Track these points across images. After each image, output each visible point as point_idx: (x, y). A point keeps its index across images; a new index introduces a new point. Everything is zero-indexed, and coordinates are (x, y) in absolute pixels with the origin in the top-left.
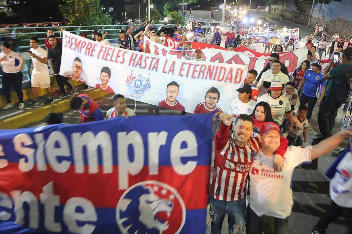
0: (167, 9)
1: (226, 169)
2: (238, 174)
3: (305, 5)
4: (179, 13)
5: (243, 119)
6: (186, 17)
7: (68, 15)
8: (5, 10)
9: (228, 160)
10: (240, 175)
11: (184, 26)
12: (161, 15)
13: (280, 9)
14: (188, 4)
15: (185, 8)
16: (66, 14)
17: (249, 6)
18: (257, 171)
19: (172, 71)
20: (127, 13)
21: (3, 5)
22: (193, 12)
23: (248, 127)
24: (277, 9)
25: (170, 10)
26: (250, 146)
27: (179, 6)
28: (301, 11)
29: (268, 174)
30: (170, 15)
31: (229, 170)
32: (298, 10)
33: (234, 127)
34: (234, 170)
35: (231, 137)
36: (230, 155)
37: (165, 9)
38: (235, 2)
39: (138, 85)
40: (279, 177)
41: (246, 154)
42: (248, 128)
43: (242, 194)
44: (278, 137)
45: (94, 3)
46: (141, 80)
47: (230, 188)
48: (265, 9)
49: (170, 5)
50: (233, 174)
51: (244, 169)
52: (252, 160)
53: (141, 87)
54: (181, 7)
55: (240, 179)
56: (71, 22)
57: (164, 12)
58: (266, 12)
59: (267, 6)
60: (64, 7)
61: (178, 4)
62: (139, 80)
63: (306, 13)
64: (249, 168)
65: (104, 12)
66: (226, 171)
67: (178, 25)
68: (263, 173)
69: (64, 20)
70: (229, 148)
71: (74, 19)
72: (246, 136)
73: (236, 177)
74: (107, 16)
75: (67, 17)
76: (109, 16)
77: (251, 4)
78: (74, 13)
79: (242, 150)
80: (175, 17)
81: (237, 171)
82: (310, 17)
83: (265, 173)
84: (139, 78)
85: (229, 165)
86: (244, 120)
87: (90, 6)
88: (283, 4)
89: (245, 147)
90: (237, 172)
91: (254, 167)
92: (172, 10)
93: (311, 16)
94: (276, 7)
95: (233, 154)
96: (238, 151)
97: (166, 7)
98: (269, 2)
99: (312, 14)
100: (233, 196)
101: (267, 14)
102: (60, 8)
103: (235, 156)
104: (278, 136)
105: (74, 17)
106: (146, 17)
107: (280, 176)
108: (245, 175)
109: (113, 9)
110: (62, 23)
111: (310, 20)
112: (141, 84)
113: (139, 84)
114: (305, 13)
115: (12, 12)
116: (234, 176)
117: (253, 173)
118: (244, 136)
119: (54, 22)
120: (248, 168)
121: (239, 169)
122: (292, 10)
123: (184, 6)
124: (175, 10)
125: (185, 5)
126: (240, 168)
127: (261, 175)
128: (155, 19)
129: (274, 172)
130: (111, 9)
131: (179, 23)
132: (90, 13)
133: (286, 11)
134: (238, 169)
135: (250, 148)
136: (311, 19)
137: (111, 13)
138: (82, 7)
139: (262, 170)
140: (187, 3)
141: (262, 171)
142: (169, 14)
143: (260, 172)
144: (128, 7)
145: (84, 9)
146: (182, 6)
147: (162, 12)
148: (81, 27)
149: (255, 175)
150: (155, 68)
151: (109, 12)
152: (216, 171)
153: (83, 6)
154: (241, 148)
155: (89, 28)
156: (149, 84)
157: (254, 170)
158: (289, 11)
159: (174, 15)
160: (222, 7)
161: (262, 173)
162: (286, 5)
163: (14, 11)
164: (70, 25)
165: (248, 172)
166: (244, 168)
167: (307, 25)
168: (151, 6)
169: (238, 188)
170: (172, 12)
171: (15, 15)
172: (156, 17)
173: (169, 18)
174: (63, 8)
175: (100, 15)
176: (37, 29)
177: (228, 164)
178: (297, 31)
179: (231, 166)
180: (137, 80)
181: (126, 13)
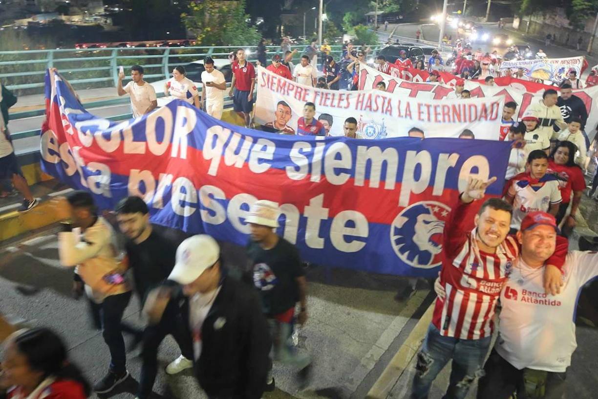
0: (349, 21)
1: (462, 288)
2: (482, 296)
3: (583, 17)
4: (368, 28)
5: (494, 207)
6: (379, 34)
7: (194, 30)
8: (102, 21)
9: (467, 274)
10: (486, 299)
11: (376, 49)
12: (338, 31)
13: (539, 23)
14: (383, 14)
15: (378, 19)
16: (192, 28)
17: (485, 17)
18: (515, 292)
19: (409, 114)
20: (285, 26)
21: (99, 13)
22: (390, 26)
23: (503, 221)
24: (534, 24)
25: (354, 23)
26: (505, 252)
27: (369, 16)
28: (577, 26)
29: (534, 298)
30: (353, 31)
31: (467, 291)
32: (570, 24)
33: (477, 220)
34: (477, 290)
35: (472, 236)
36: (471, 267)
37: (346, 21)
38: (462, 11)
39: (370, 133)
40: (553, 303)
41: (497, 265)
42: (504, 223)
43: (487, 329)
44: (551, 237)
45: (234, 11)
46: (374, 126)
47: (468, 319)
48: (512, 22)
49: (353, 16)
50: (473, 296)
51: (492, 289)
52: (507, 275)
53: (374, 135)
54: (372, 18)
55: (485, 306)
56: (199, 41)
57: (343, 27)
58: (513, 29)
59: (516, 18)
60: (189, 17)
61: (367, 13)
62: (372, 127)
63: (585, 30)
64: (501, 288)
65: (250, 25)
66: (463, 292)
67: (366, 47)
68: (526, 296)
69: (187, 37)
70: (469, 254)
71: (204, 36)
72: (498, 237)
73: (479, 302)
74: (254, 31)
75: (194, 32)
76: (257, 32)
77: (489, 14)
78: (204, 26)
79: (490, 259)
80: (361, 34)
81: (481, 292)
82: (592, 38)
83: (530, 297)
84: (372, 124)
85: (468, 283)
86: (496, 209)
87: (229, 16)
88: (544, 15)
89: (495, 253)
90: (480, 294)
91: (508, 286)
92: (357, 24)
93: (594, 36)
94: (532, 19)
95: (476, 264)
96: (484, 260)
97: (347, 18)
98: (520, 11)
99: (595, 31)
100: (471, 332)
101: (516, 31)
102: (184, 18)
103: (479, 268)
104: (551, 235)
105: (203, 33)
106: (315, 33)
107: (556, 303)
108: (494, 299)
109: (262, 21)
110: (184, 42)
111: (591, 42)
112: (374, 132)
113: (372, 132)
114: (583, 30)
115: (112, 24)
116: (476, 299)
117: (507, 296)
118: (494, 236)
119: (173, 40)
120: (499, 288)
121: (484, 288)
122: (560, 25)
123: (376, 17)
124: (361, 23)
125: (378, 15)
126: (486, 287)
127: (522, 300)
128: (330, 38)
129: (544, 296)
130: (260, 21)
131: (367, 45)
132: (228, 26)
133: (549, 26)
134: (482, 289)
135: (505, 254)
136: (593, 40)
137: (260, 27)
138: (215, 17)
139: (523, 292)
140: (383, 12)
141: (523, 294)
142: (352, 29)
143: (520, 295)
144: (287, 18)
145: (219, 20)
146: (373, 16)
147: (340, 25)
148: (214, 49)
149: (512, 300)
150: (389, 111)
151: (257, 26)
152: (445, 291)
153: (218, 15)
154: (490, 255)
155: (226, 50)
156: (385, 132)
157: (510, 290)
158: (555, 27)
159: (360, 32)
160: (438, 18)
161: (524, 297)
162: (550, 17)
163: (115, 23)
164: (197, 45)
165: (499, 294)
166: (492, 287)
167: (586, 51)
168: (323, 17)
169: (480, 320)
170: (357, 27)
171: (116, 28)
172: (330, 35)
173: (352, 36)
174: (187, 18)
175: (243, 29)
176: (146, 51)
177: (465, 280)
178: (578, 62)
179: (470, 284)
180: (369, 127)
181: (282, 28)
